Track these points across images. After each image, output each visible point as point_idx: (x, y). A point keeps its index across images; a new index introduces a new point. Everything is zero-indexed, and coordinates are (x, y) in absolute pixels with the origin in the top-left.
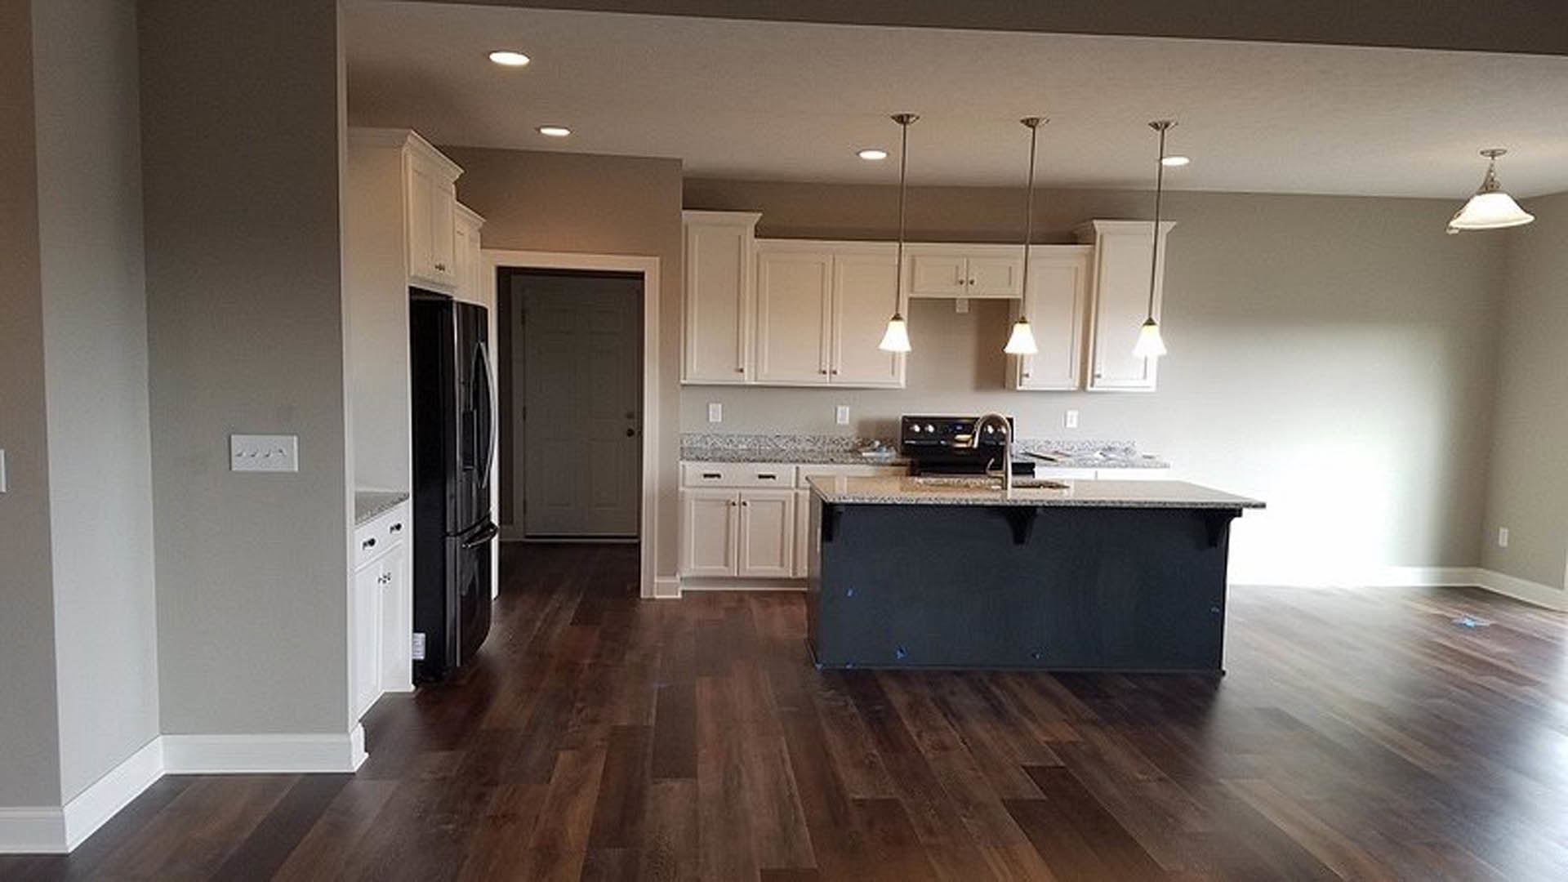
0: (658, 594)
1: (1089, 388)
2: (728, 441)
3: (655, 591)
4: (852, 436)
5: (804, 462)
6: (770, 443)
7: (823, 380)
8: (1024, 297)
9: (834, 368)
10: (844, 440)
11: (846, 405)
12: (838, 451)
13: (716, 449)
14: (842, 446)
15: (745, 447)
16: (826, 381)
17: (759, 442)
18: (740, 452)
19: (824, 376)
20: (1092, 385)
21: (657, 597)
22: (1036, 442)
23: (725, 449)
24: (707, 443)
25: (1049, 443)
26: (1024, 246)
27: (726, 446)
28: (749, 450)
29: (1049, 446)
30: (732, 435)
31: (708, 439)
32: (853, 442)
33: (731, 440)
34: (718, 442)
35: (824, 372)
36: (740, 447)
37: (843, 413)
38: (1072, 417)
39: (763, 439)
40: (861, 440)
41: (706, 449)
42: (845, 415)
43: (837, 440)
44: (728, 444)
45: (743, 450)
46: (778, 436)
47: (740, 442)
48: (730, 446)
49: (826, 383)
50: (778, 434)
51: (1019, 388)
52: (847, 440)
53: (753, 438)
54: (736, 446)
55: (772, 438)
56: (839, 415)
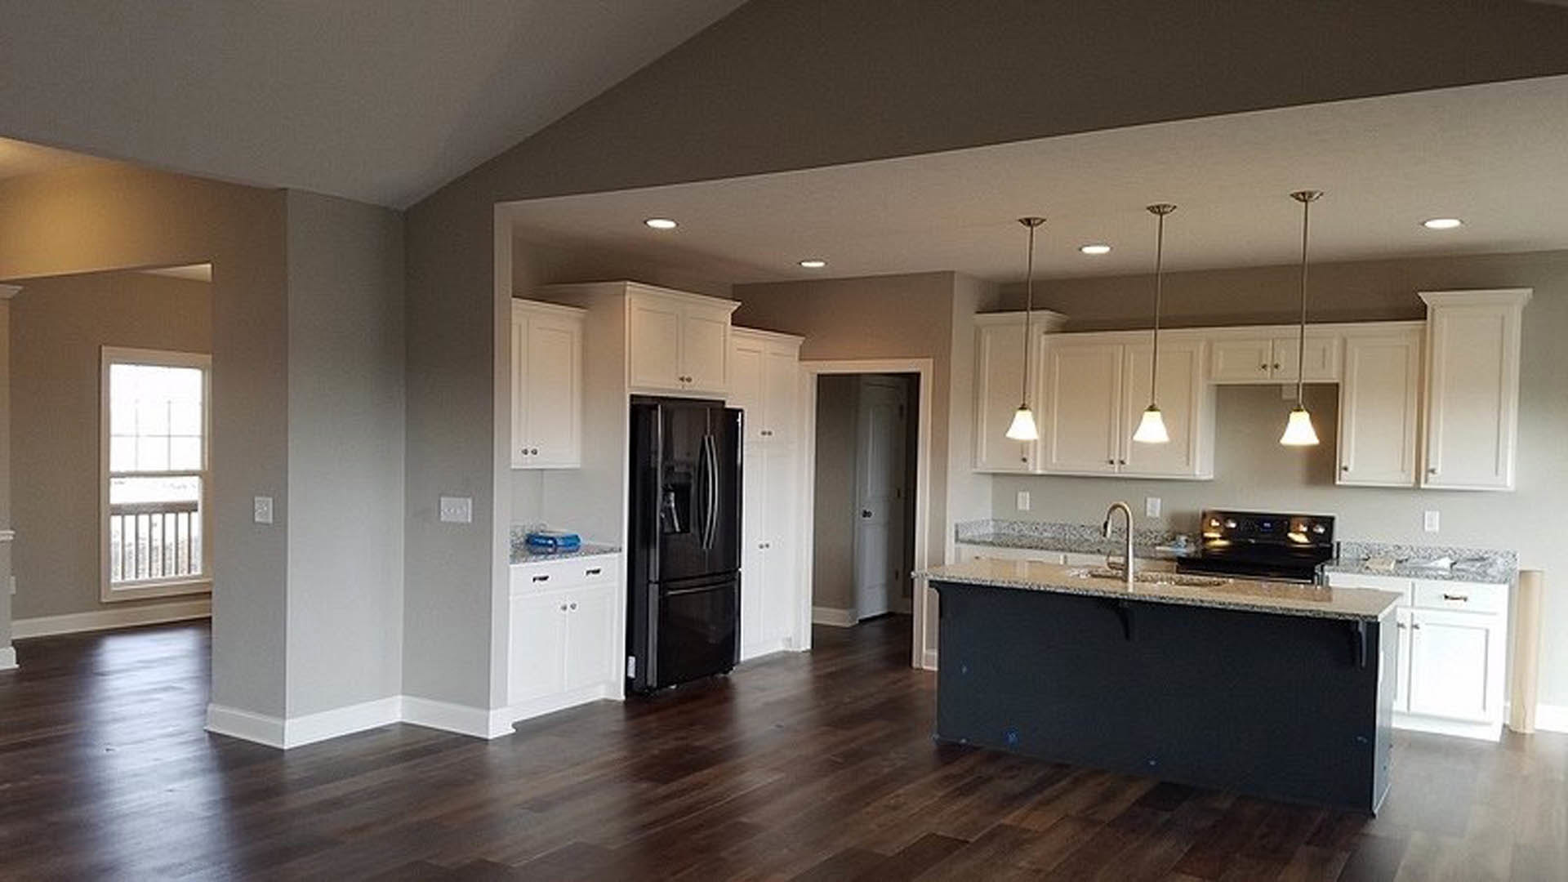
0: (926, 665)
1: (1423, 486)
2: (1034, 528)
3: (923, 661)
4: (1163, 527)
5: (1071, 551)
6: (1074, 532)
7: (1110, 470)
8: (1344, 381)
9: (1122, 459)
10: (1151, 533)
11: (1157, 497)
12: (1146, 544)
13: (1022, 536)
14: (1150, 539)
15: (1050, 535)
16: (1115, 471)
17: (1064, 530)
18: (1045, 541)
19: (1112, 466)
20: (1426, 481)
21: (925, 667)
22: (1381, 546)
23: (1030, 536)
24: (1014, 529)
25: (1399, 548)
26: (1153, 332)
27: (1032, 533)
28: (1053, 538)
29: (1399, 552)
30: (1038, 524)
31: (1016, 526)
32: (1162, 536)
33: (1036, 528)
34: (1024, 529)
35: (1112, 462)
36: (1045, 534)
37: (1153, 506)
38: (1431, 519)
39: (1066, 528)
40: (1170, 534)
41: (1013, 535)
42: (1155, 507)
43: (1145, 533)
44: (1034, 532)
45: (1047, 537)
46: (1083, 526)
47: (1045, 530)
48: (1036, 534)
49: (1114, 473)
50: (1083, 524)
51: (1338, 483)
52: (1155, 534)
53: (1057, 526)
54: (1042, 534)
55: (1077, 526)
56: (1149, 506)
